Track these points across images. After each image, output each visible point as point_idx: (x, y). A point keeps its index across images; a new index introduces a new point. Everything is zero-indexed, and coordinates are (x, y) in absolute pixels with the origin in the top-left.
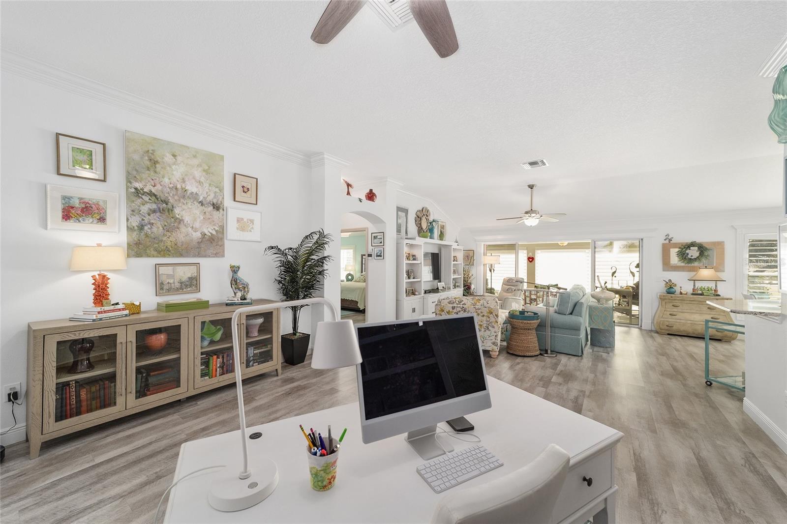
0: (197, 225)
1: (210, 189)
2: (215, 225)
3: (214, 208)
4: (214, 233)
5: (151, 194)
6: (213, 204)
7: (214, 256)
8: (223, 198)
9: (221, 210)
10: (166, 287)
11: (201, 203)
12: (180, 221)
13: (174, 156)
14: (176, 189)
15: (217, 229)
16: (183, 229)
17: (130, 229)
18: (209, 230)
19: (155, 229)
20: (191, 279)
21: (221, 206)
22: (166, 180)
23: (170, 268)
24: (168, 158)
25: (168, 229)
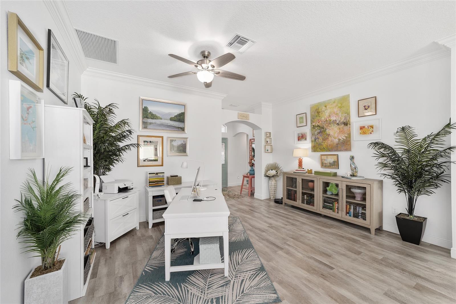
0: (336, 135)
1: (342, 115)
2: (345, 134)
3: (344, 125)
4: (345, 138)
5: (318, 126)
6: (344, 123)
7: (345, 150)
8: (350, 118)
9: (348, 125)
10: (324, 165)
11: (338, 124)
12: (329, 135)
13: (326, 106)
14: (327, 121)
15: (346, 136)
16: (330, 139)
17: (312, 141)
18: (342, 137)
19: (319, 140)
20: (334, 162)
21: (349, 123)
22: (323, 118)
23: (326, 156)
24: (324, 108)
25: (324, 139)
